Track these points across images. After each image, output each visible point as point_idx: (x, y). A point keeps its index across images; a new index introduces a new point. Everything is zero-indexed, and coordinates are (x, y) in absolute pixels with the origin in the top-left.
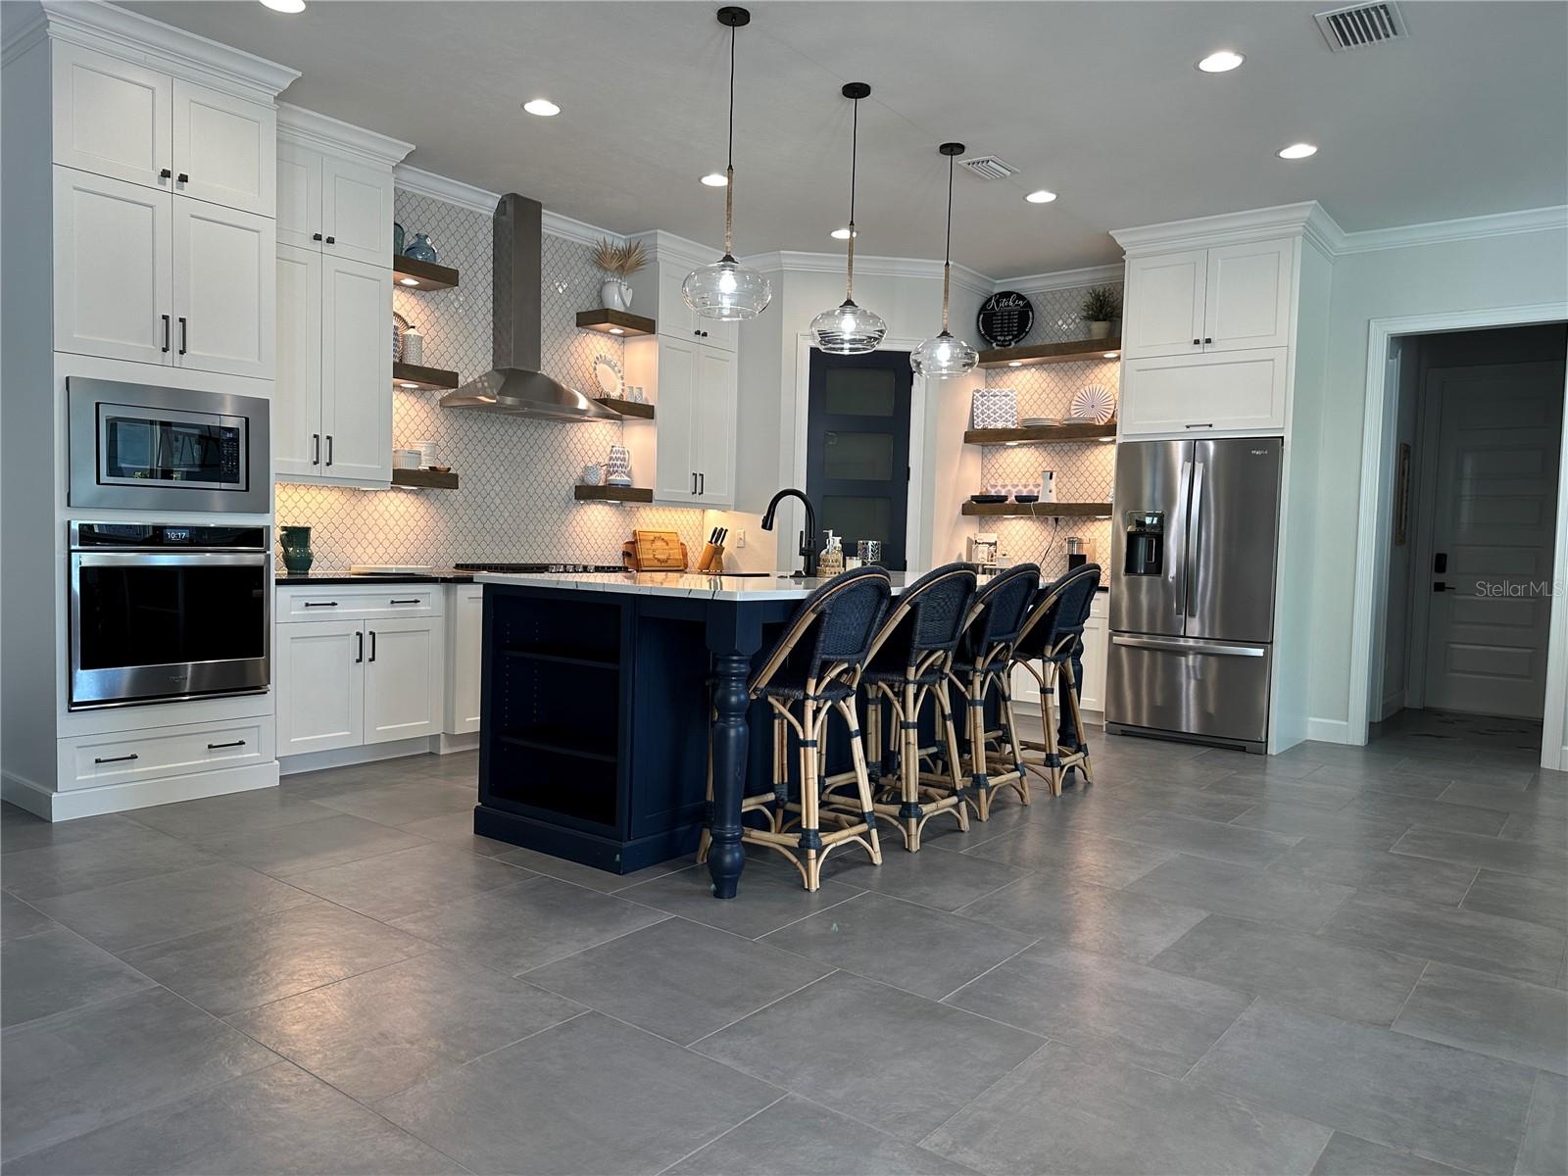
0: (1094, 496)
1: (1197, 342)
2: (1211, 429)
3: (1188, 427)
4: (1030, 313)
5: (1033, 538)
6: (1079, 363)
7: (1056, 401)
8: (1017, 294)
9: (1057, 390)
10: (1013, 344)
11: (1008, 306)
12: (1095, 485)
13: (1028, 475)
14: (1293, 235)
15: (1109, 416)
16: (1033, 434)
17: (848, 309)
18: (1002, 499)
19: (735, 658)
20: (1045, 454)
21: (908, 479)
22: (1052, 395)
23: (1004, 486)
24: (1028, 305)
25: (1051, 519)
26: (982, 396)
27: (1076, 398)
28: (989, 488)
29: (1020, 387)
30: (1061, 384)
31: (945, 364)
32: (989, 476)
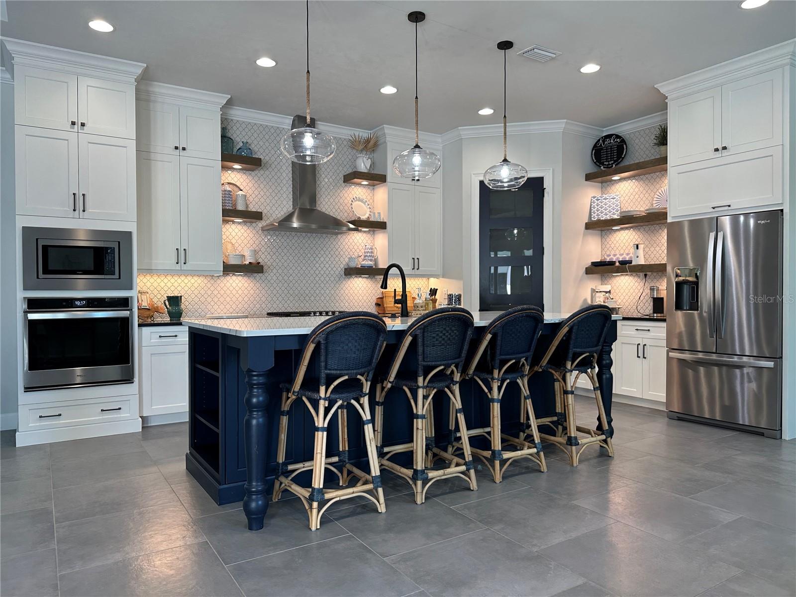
1: (717, 150)
2: (730, 208)
3: (714, 208)
4: (625, 146)
5: (634, 287)
6: (657, 174)
7: (644, 199)
8: (616, 135)
9: (644, 192)
10: (614, 166)
11: (611, 143)
14: (783, 66)
17: (417, 150)
18: (612, 263)
19: (255, 373)
21: (544, 253)
22: (642, 196)
23: (615, 255)
24: (623, 141)
25: (642, 274)
26: (598, 200)
27: (656, 196)
28: (606, 257)
29: (622, 192)
30: (647, 188)
32: (606, 249)
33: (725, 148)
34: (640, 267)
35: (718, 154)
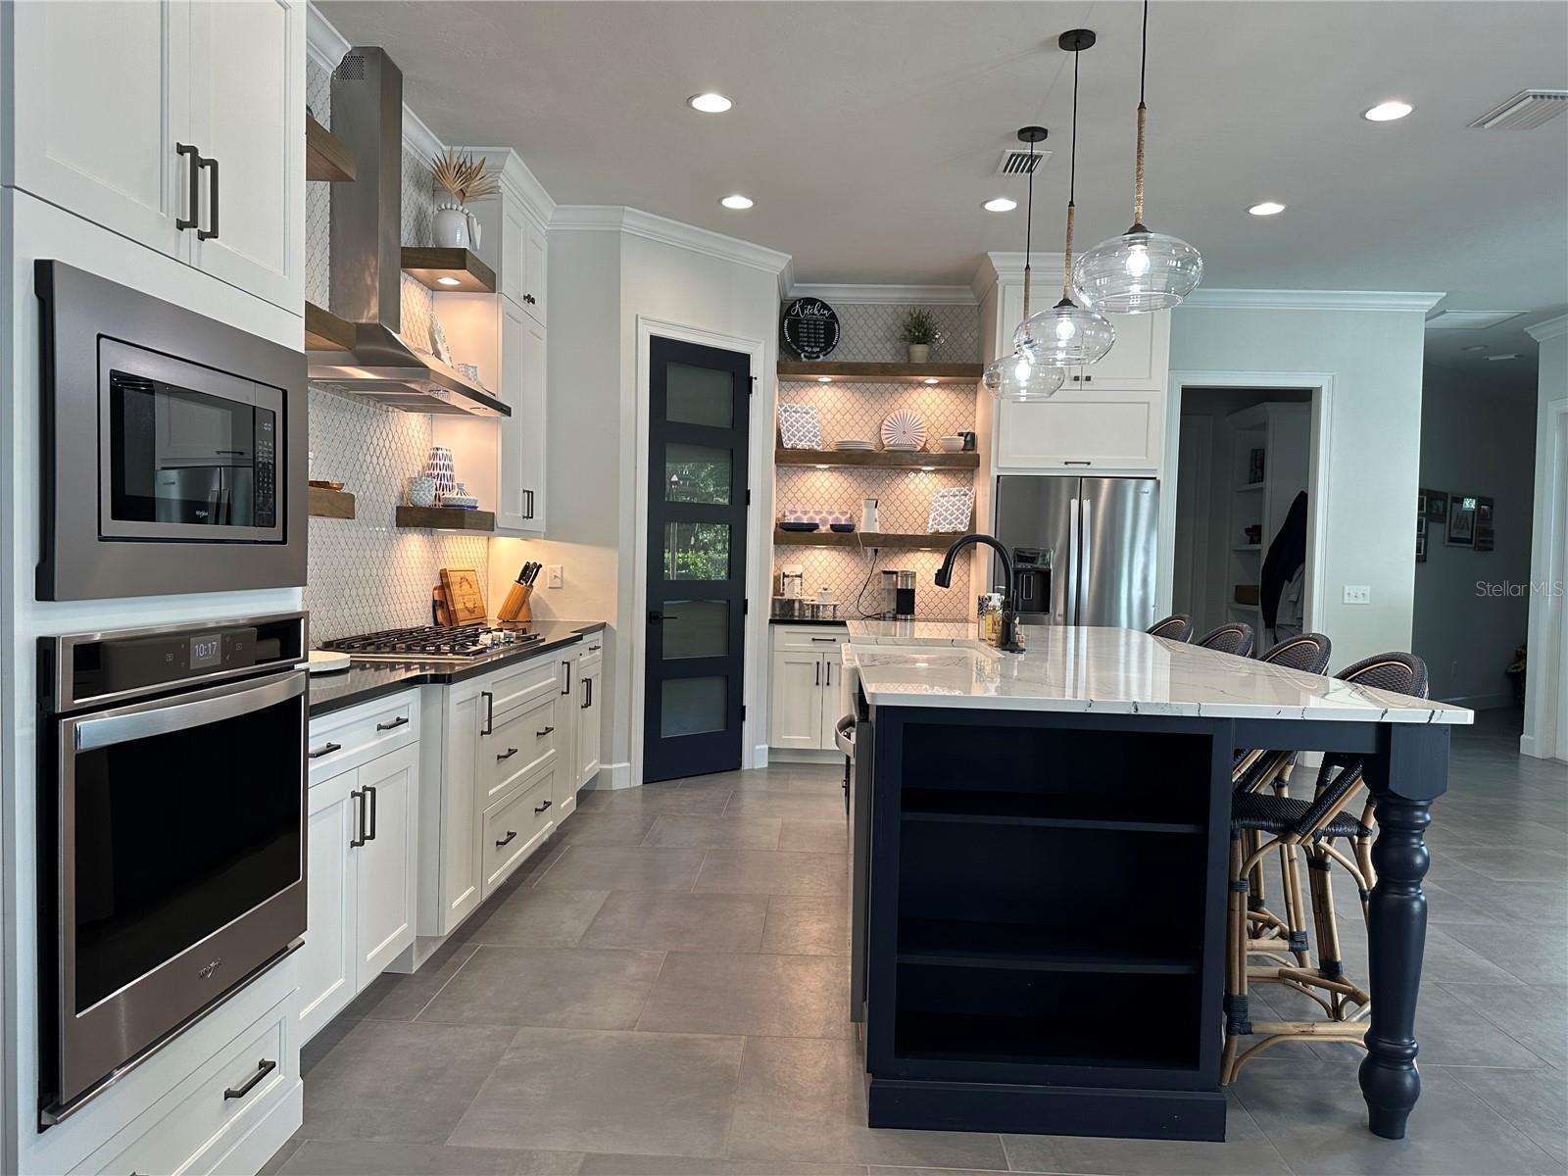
0: (906, 526)
1: (1076, 379)
2: (1089, 467)
3: (1066, 463)
4: (836, 325)
5: (839, 569)
6: (887, 385)
7: (862, 423)
8: (822, 302)
9: (862, 411)
10: (821, 356)
11: (813, 314)
12: (906, 514)
13: (831, 501)
15: (922, 444)
16: (847, 459)
18: (812, 527)
20: (850, 479)
21: (748, 503)
22: (857, 417)
23: (818, 513)
24: (833, 316)
25: (870, 550)
26: (785, 412)
27: (889, 418)
28: (787, 514)
29: (821, 404)
30: (867, 406)
32: (785, 500)
33: (1088, 379)
34: (882, 539)
35: (1076, 385)
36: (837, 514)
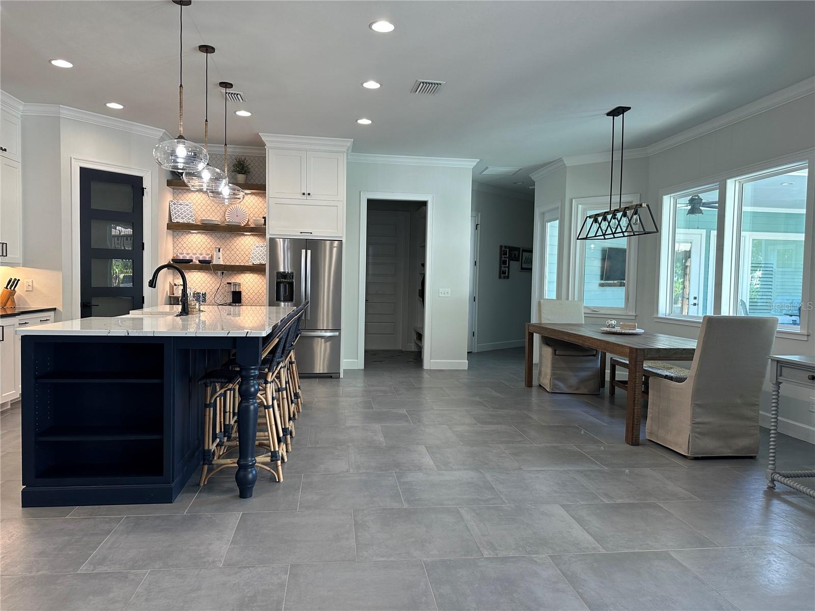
0: (240, 261)
1: (304, 194)
2: (311, 235)
3: (301, 233)
5: (206, 282)
7: (216, 211)
9: (216, 205)
12: (240, 255)
13: (202, 249)
14: (343, 152)
15: (246, 222)
16: (207, 228)
18: (189, 261)
19: (253, 367)
20: (211, 238)
21: (143, 249)
22: (213, 208)
25: (219, 273)
26: (174, 204)
27: (228, 211)
28: (178, 255)
29: (195, 201)
31: (227, 197)
32: (177, 248)
33: (309, 194)
34: (223, 267)
35: (304, 197)
36: (204, 255)
